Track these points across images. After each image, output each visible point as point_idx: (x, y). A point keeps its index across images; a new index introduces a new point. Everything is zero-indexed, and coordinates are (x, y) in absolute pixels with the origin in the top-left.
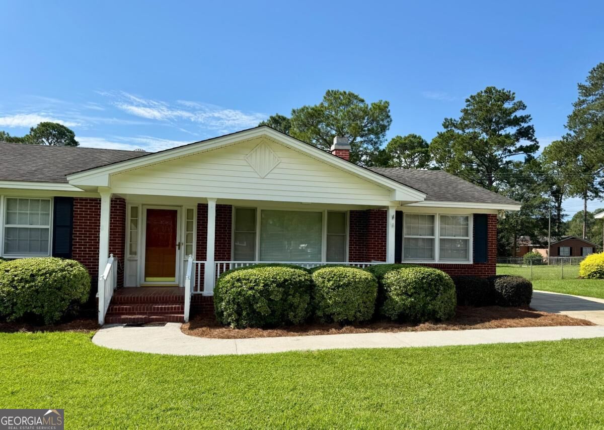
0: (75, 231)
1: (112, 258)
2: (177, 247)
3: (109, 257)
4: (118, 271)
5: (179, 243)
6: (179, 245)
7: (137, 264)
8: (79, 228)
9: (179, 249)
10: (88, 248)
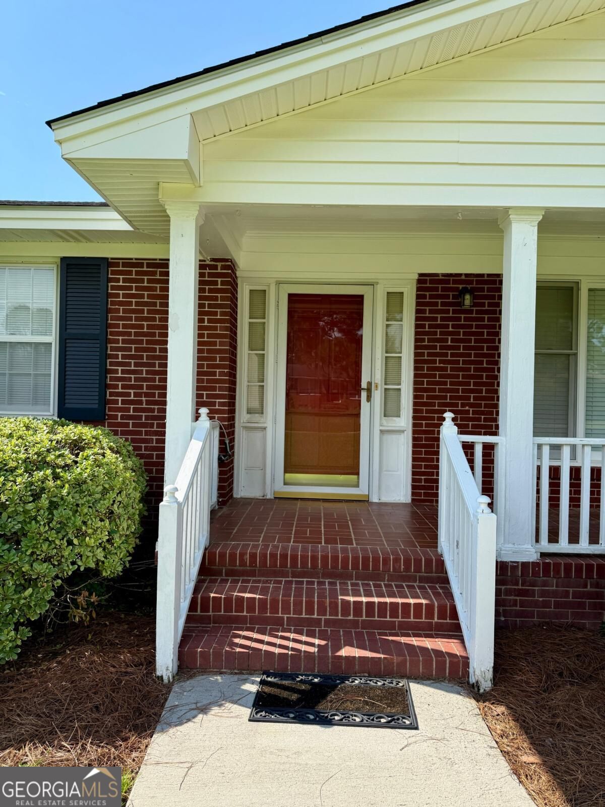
0: (112, 349)
1: (205, 422)
2: (364, 395)
3: (197, 417)
4: (219, 459)
5: (369, 384)
6: (369, 390)
7: (264, 438)
8: (124, 341)
9: (369, 399)
10: (147, 395)
